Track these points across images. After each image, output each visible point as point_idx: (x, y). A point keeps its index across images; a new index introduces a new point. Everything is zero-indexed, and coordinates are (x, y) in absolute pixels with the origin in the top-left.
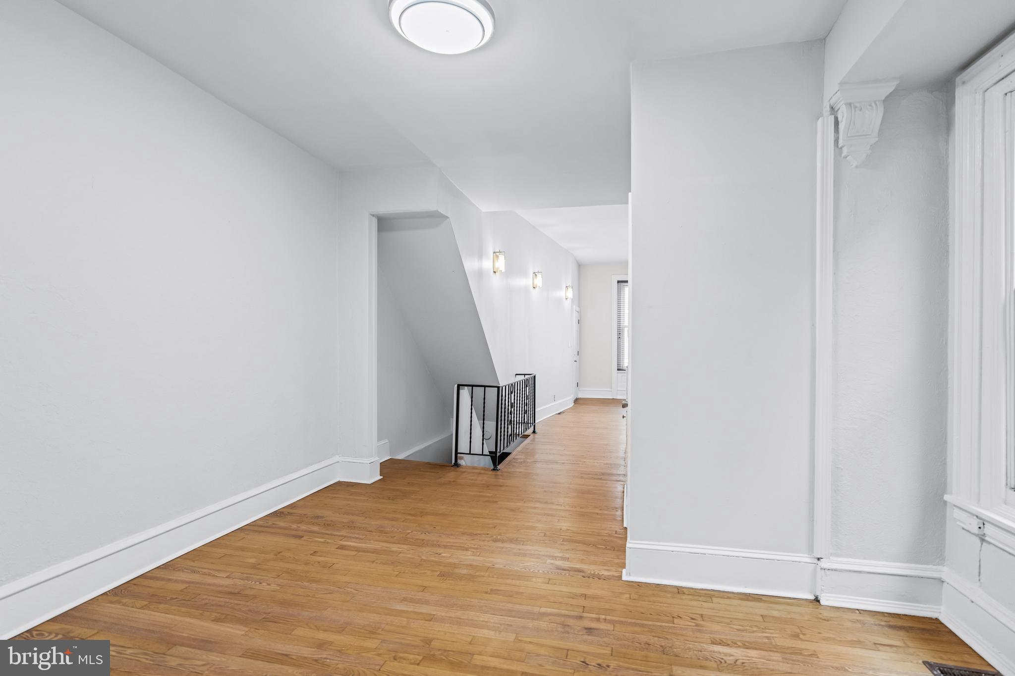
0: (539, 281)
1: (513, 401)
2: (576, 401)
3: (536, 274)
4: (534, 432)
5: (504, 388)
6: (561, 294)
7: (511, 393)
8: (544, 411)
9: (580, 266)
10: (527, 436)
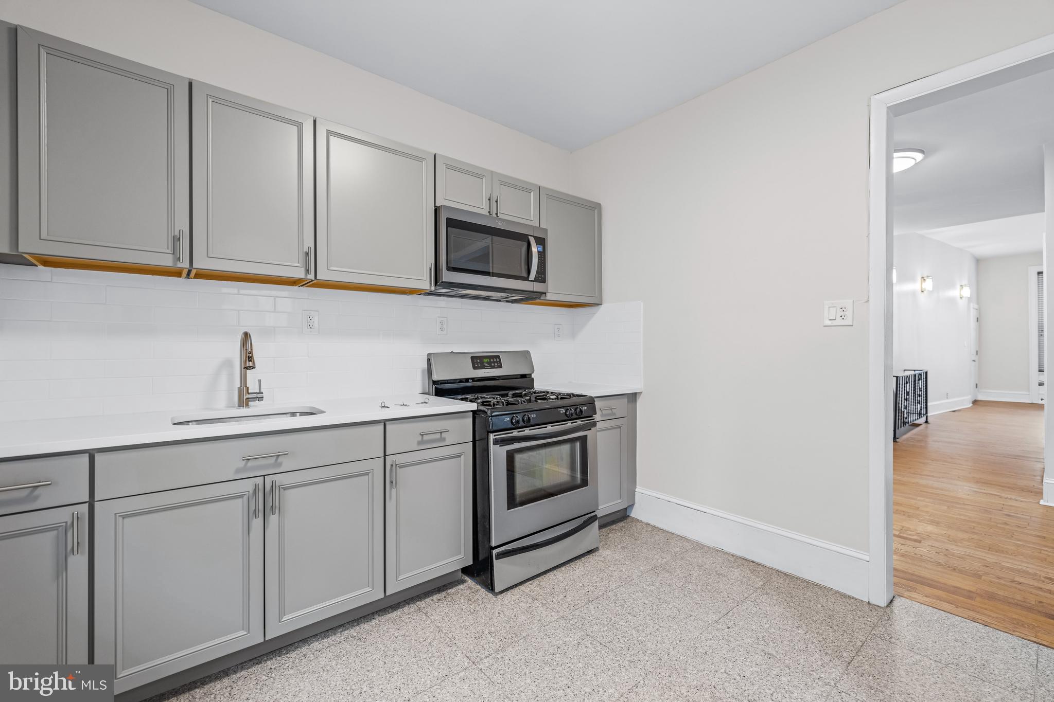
0: (929, 285)
1: (908, 390)
2: (975, 402)
3: (925, 278)
4: (927, 422)
5: (901, 378)
6: (955, 293)
7: (907, 383)
8: (936, 407)
9: (979, 261)
10: (918, 425)
